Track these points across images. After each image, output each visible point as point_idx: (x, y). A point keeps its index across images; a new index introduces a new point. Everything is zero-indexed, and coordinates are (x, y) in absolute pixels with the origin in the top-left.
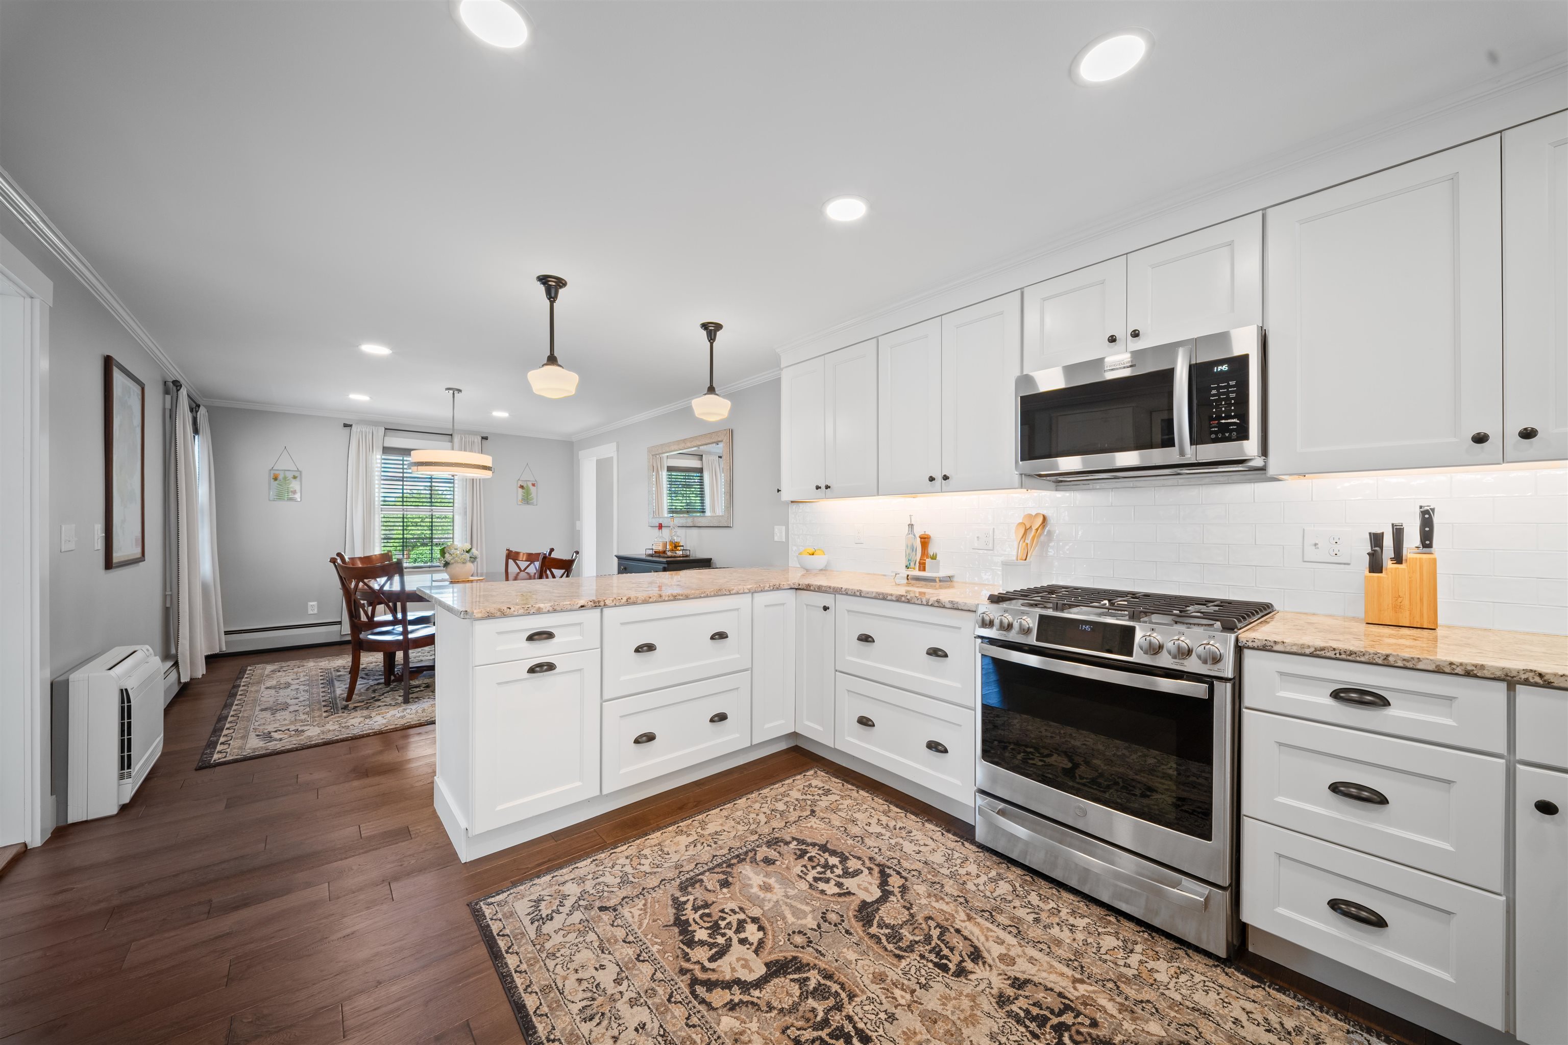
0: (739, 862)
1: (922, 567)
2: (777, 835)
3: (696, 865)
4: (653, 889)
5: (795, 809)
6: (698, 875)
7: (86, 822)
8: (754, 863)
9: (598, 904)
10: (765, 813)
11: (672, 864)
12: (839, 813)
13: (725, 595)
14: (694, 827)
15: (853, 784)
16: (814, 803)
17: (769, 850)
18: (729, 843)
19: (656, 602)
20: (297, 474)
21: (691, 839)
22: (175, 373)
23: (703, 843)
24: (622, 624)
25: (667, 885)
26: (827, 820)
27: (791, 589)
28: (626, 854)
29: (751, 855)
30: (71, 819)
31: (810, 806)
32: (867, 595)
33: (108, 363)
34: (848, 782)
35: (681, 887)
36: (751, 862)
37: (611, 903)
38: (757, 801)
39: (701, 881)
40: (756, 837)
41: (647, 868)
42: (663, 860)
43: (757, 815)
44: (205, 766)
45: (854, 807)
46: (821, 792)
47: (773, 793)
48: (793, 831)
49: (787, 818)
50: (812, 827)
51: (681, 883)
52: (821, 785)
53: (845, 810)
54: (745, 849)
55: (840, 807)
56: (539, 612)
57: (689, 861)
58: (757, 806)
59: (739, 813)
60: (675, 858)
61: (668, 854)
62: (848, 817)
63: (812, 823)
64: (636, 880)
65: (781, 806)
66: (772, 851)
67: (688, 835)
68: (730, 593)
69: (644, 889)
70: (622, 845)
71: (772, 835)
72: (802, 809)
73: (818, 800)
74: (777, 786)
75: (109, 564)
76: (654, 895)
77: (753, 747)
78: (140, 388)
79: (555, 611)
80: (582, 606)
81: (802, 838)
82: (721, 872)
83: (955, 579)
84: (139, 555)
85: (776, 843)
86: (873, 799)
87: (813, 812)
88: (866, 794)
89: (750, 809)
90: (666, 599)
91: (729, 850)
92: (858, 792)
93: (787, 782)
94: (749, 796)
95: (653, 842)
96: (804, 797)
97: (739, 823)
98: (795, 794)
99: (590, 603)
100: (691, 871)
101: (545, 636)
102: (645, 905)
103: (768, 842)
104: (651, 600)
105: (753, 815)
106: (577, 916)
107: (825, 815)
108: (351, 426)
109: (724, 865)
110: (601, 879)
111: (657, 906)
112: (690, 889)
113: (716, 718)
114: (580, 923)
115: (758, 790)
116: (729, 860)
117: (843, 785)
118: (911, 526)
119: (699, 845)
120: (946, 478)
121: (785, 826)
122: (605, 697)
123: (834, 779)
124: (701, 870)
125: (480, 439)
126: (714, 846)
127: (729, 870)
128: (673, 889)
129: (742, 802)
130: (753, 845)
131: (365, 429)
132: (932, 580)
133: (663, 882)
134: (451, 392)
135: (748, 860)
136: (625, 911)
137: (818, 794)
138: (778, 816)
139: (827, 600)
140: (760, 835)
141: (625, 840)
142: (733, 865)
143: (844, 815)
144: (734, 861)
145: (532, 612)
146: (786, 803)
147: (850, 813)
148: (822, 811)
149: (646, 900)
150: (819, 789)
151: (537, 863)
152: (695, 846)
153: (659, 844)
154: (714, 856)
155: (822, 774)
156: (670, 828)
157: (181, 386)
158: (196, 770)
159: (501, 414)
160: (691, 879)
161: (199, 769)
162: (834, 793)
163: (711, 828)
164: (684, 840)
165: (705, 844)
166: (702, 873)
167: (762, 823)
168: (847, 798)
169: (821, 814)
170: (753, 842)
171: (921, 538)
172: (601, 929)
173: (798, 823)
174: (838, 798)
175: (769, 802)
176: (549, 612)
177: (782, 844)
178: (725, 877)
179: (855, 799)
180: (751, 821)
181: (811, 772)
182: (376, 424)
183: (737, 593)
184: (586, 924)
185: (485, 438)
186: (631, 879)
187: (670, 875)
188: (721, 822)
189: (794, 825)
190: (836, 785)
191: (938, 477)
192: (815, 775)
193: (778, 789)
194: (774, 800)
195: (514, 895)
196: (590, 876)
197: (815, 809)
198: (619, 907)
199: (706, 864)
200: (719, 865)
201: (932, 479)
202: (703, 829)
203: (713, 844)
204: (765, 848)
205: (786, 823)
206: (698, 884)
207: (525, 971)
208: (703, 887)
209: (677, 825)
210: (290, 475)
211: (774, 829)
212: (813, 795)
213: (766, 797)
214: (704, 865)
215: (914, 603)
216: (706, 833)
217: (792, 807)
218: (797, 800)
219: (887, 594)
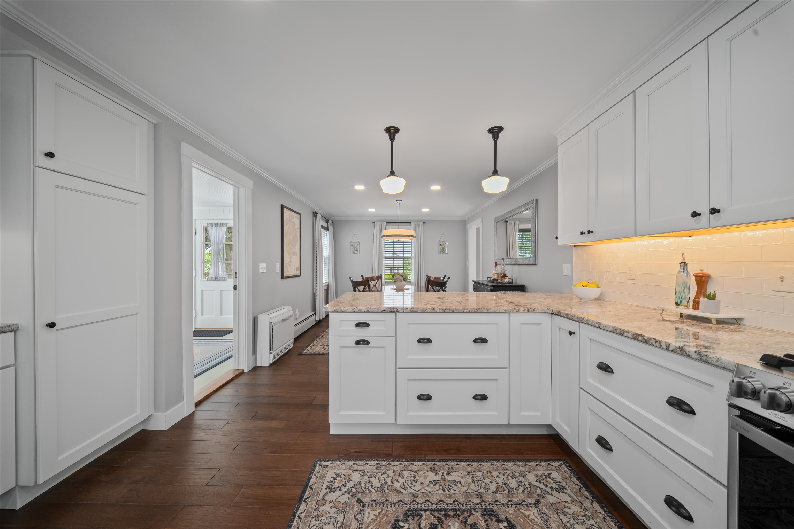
0: (454, 516)
1: (696, 306)
2: (495, 508)
3: (426, 501)
4: (391, 503)
5: (523, 492)
6: (422, 510)
7: (261, 367)
8: (463, 524)
9: (359, 496)
10: (497, 483)
11: (413, 491)
12: (562, 516)
13: (484, 312)
14: (444, 469)
15: (591, 493)
16: (544, 492)
17: (481, 519)
18: (457, 495)
19: (430, 312)
20: (358, 243)
21: (436, 478)
22: (316, 209)
23: (441, 485)
24: (409, 324)
25: (401, 505)
26: (546, 517)
27: (546, 313)
28: (395, 468)
29: (466, 514)
30: (258, 365)
31: (538, 495)
32: (605, 328)
33: (282, 207)
34: (587, 488)
35: (407, 513)
36: (462, 522)
37: (365, 500)
38: (497, 470)
39: (421, 516)
40: (478, 501)
41: (398, 485)
42: (410, 485)
43: (491, 482)
44: (300, 354)
45: (580, 518)
46: (555, 486)
47: (514, 468)
48: (511, 512)
49: (512, 497)
50: (528, 516)
51: (408, 510)
52: (559, 479)
53: (568, 516)
54: (465, 507)
55: (566, 510)
56: (360, 311)
57: (424, 495)
58: (495, 474)
59: (479, 474)
60: (418, 487)
61: (416, 482)
62: (568, 525)
63: (531, 513)
64: (387, 491)
65: (513, 483)
66: (483, 521)
67: (437, 474)
68: (488, 312)
69: (387, 500)
70: (397, 461)
71: (491, 506)
72: (530, 495)
73: (548, 493)
74: (521, 463)
75: (283, 277)
76: (389, 509)
77: (509, 425)
78: (299, 215)
79: (368, 312)
80: (383, 311)
81: (513, 523)
82: (438, 517)
83: (745, 323)
84: (299, 274)
85: (491, 515)
86: (605, 518)
87: (538, 502)
88: (599, 510)
89: (489, 474)
90: (438, 311)
91: (454, 501)
92: (592, 503)
93: (531, 464)
94: (495, 463)
95: (414, 468)
96: (538, 484)
97: (474, 482)
98: (531, 478)
99: (388, 309)
100: (421, 504)
101: (366, 325)
102: (379, 513)
103: (485, 510)
104: (427, 311)
105: (487, 481)
106: (345, 498)
107: (547, 511)
108: (374, 223)
109: (443, 513)
110: (372, 479)
111: (384, 519)
112: (410, 519)
113: (479, 397)
114: (343, 504)
115: (504, 461)
116: (449, 510)
117: (580, 489)
118: (684, 264)
119: (438, 485)
120: (714, 211)
121: (506, 504)
122: (398, 366)
123: (574, 479)
124: (427, 507)
125: (422, 223)
126: (446, 492)
127: (443, 518)
128: (401, 511)
129: (486, 465)
130: (473, 507)
131: (379, 223)
132: (707, 320)
133: (400, 503)
134: (398, 202)
135: (461, 518)
136: (368, 511)
137: (552, 488)
138: (506, 491)
139: (573, 326)
140: (483, 501)
141: (400, 458)
142: (448, 516)
143: (565, 520)
144: (451, 513)
145: (356, 311)
146: (519, 483)
147: (572, 521)
148: (546, 506)
149: (382, 510)
150: (555, 483)
151: (356, 450)
152: (435, 485)
153: (416, 472)
154: (441, 501)
155: (566, 469)
156: (429, 463)
157: (317, 213)
158: (297, 355)
159: (425, 210)
160: (416, 510)
161: (298, 355)
162: (567, 493)
163: (454, 476)
164: (432, 476)
165: (441, 487)
166: (425, 510)
167: (490, 491)
168: (578, 504)
169: (544, 508)
170: (474, 504)
171: (696, 276)
172: (348, 515)
173: (518, 506)
174: (569, 499)
175: (506, 475)
176: (365, 312)
177: (494, 519)
178: (437, 523)
179: (585, 510)
180: (484, 485)
181: (556, 464)
182: (383, 221)
183: (495, 312)
184: (345, 506)
185: (424, 223)
186: (386, 489)
187: (407, 499)
188: (462, 475)
189: (514, 506)
190: (574, 486)
191: (704, 210)
192: (558, 469)
193: (521, 466)
194: (511, 475)
195: (333, 465)
196: (369, 474)
197: (542, 500)
198: (366, 506)
199: (432, 504)
200: (439, 510)
201: (695, 215)
202: (448, 474)
203: (446, 490)
204: (479, 515)
205: (509, 501)
206: (418, 517)
207: (301, 519)
208: (418, 522)
209: (434, 463)
210: (356, 244)
211: (496, 501)
212: (546, 486)
213: (507, 470)
214: (430, 505)
215: (652, 345)
216: (448, 478)
217: (522, 489)
218: (530, 484)
219: (623, 330)
